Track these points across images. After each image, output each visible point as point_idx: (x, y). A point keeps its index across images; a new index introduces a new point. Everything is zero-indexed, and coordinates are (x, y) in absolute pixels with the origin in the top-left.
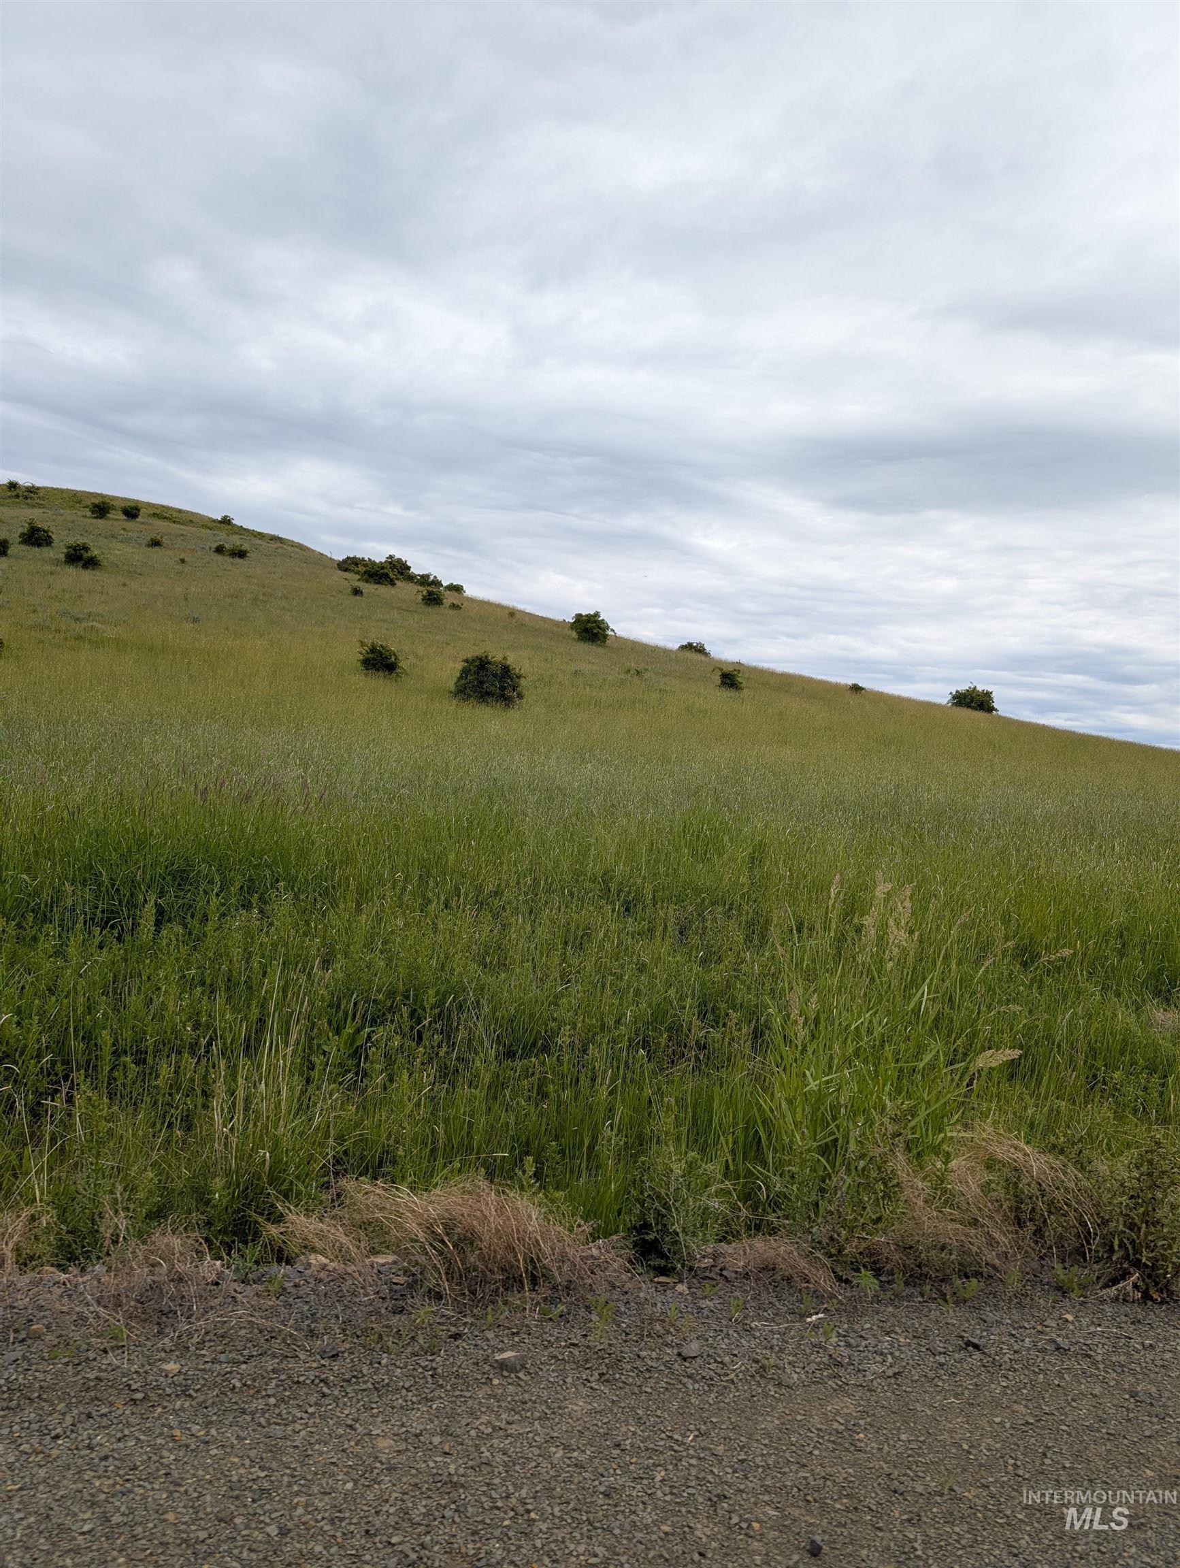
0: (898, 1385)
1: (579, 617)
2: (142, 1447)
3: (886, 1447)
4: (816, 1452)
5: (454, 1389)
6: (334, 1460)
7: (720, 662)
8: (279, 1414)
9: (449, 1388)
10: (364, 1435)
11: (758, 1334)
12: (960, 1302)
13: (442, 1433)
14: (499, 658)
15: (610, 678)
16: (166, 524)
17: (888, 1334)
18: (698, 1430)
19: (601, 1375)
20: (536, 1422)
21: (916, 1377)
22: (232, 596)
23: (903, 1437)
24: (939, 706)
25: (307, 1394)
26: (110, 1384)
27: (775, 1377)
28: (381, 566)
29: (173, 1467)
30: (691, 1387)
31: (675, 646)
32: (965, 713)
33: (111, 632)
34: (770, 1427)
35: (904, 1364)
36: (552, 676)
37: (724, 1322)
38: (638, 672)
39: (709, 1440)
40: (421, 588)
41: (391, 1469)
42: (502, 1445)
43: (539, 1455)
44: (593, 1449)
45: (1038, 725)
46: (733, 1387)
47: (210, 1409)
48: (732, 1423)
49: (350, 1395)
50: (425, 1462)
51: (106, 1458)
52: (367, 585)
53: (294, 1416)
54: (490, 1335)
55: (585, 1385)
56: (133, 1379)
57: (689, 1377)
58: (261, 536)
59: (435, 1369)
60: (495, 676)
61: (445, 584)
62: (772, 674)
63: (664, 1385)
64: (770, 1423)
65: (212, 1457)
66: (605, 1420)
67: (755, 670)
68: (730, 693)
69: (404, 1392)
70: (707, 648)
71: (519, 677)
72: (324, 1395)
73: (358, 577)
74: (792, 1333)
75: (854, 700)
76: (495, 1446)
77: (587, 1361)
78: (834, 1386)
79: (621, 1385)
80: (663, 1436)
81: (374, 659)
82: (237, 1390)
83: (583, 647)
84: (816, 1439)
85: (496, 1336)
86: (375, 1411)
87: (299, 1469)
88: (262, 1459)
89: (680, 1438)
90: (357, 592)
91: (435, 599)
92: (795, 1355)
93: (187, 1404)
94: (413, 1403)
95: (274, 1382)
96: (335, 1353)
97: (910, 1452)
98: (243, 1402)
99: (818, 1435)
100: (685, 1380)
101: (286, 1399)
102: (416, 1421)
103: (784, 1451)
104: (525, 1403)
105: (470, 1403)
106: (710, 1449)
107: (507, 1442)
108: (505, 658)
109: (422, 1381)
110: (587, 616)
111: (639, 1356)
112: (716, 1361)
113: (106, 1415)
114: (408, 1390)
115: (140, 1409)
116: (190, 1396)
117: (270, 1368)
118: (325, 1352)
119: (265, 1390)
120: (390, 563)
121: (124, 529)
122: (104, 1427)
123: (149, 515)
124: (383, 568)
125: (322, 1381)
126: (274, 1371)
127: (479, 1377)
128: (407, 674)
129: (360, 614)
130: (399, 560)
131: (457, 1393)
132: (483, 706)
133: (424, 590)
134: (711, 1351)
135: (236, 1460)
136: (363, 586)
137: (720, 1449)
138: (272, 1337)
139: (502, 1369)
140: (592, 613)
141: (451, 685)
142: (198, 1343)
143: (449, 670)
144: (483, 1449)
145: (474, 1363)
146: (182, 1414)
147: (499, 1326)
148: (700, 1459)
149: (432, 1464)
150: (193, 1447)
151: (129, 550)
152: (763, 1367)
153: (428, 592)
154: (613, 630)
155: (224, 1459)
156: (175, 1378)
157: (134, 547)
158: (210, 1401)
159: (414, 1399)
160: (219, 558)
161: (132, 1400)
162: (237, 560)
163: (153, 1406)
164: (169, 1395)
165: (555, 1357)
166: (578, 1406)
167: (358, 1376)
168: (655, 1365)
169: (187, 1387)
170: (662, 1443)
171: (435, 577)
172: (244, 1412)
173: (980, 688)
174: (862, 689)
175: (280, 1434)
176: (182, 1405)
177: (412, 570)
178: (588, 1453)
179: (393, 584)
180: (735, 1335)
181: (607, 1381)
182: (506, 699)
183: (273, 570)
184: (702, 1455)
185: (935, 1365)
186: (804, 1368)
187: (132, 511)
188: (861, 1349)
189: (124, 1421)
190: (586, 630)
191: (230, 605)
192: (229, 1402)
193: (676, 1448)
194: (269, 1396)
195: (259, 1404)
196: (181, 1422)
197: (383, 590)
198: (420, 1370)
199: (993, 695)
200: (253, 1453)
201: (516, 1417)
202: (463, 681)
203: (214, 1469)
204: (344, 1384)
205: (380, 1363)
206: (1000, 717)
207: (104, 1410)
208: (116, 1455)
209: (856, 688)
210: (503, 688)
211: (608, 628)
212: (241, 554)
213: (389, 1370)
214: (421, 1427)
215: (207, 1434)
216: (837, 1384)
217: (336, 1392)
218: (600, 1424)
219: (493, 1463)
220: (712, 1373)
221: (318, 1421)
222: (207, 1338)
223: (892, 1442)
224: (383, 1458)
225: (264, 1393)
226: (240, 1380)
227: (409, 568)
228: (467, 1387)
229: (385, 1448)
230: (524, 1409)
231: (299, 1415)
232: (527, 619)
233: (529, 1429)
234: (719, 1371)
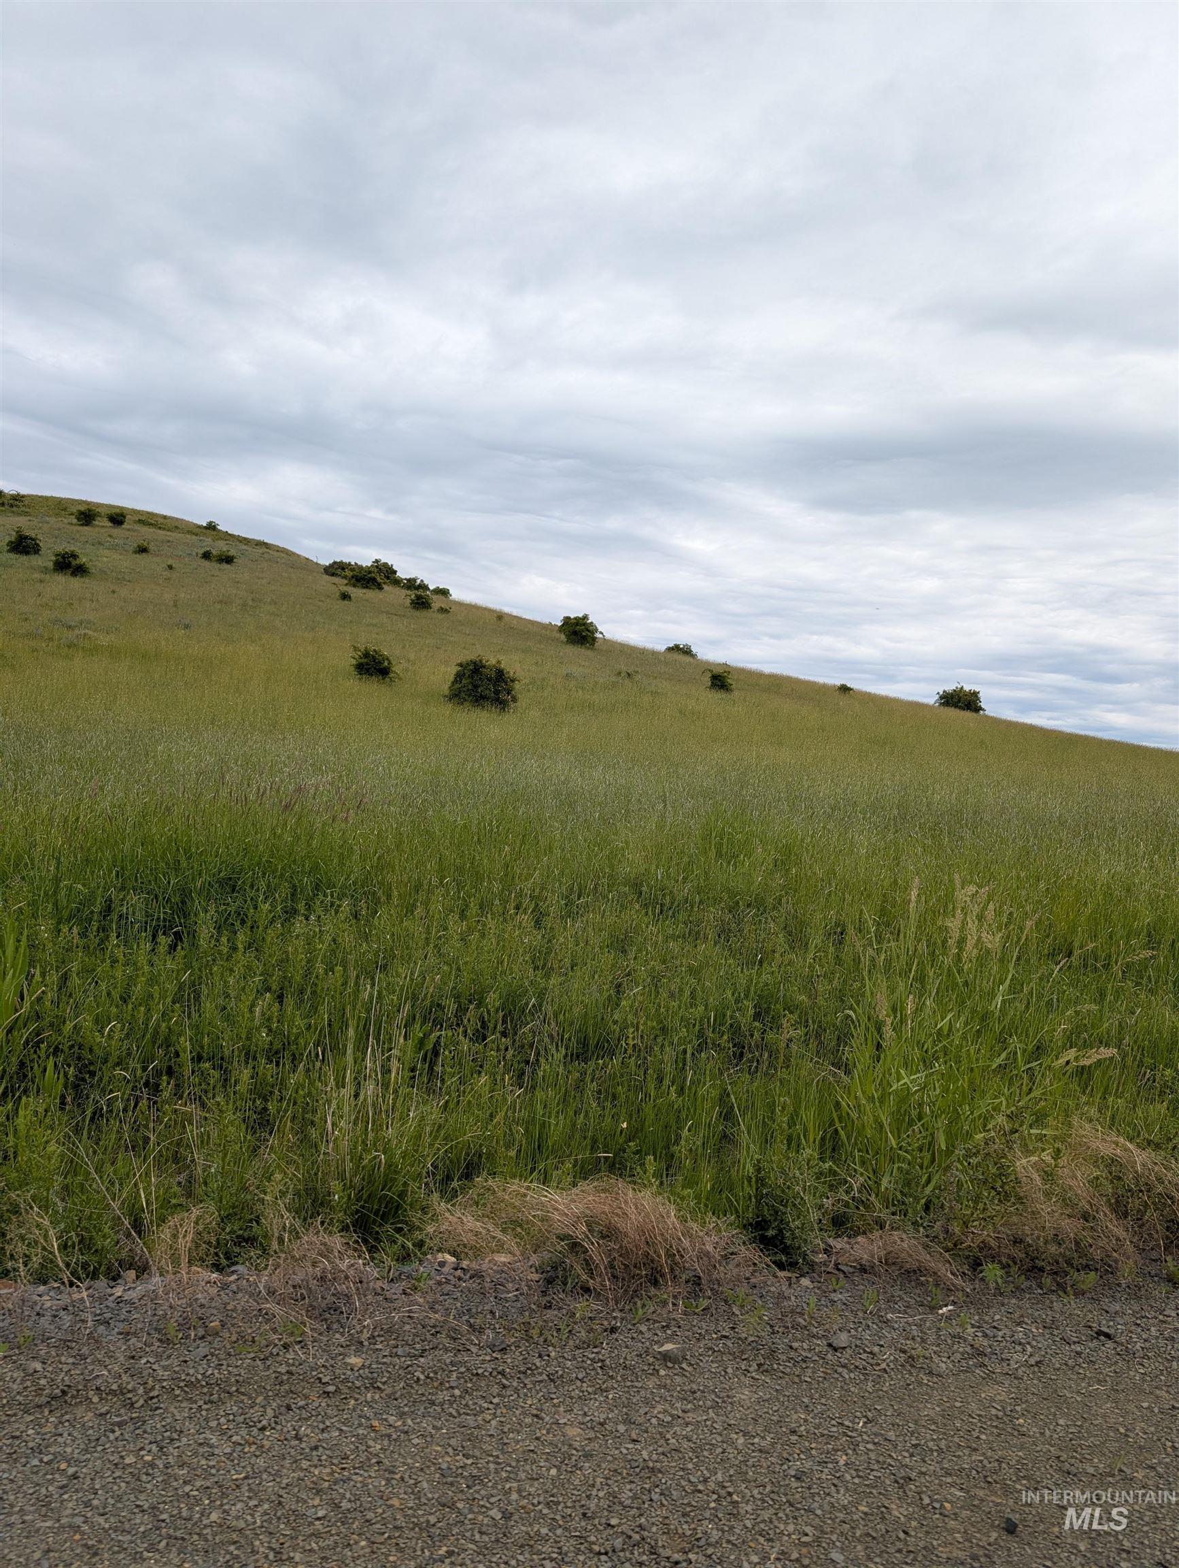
0: (1042, 1373)
1: (567, 620)
2: (346, 1437)
3: (1047, 1431)
4: (983, 1437)
5: (624, 1380)
6: (532, 1448)
7: (707, 663)
8: (466, 1405)
9: (619, 1378)
10: (553, 1423)
11: (896, 1326)
12: (1079, 1293)
13: (624, 1422)
14: (493, 661)
15: (601, 680)
16: (151, 530)
17: (1019, 1324)
18: (866, 1417)
19: (760, 1365)
20: (710, 1411)
21: (1058, 1366)
22: (221, 602)
23: (1061, 1422)
24: (926, 706)
25: (488, 1386)
26: (301, 1377)
27: (925, 1366)
28: (369, 570)
29: (382, 1456)
30: (847, 1377)
31: (661, 647)
32: (952, 712)
33: (104, 640)
34: (932, 1413)
35: (1043, 1353)
36: (543, 679)
37: (860, 1314)
38: (629, 675)
39: (878, 1426)
40: (409, 592)
41: (588, 1456)
42: (684, 1433)
43: (723, 1442)
44: (772, 1435)
45: (1026, 724)
46: (886, 1375)
47: (400, 1401)
48: (895, 1411)
49: (528, 1387)
50: (617, 1449)
51: (316, 1448)
52: (355, 590)
53: (480, 1406)
54: (643, 1328)
55: (745, 1375)
56: (322, 1373)
57: (842, 1366)
58: (246, 541)
59: (603, 1361)
60: (489, 680)
61: (431, 588)
62: (760, 675)
63: (822, 1375)
64: (931, 1410)
65: (415, 1446)
66: (775, 1408)
67: (742, 671)
68: (720, 695)
69: (579, 1383)
70: (694, 650)
71: (513, 681)
72: (504, 1387)
73: (346, 582)
74: (928, 1324)
75: (843, 701)
76: (679, 1433)
77: (742, 1352)
78: (982, 1374)
79: (781, 1375)
80: (833, 1422)
81: (367, 664)
82: (421, 1382)
83: (573, 651)
84: (979, 1425)
85: (649, 1329)
86: (555, 1401)
87: (501, 1456)
88: (463, 1447)
89: (850, 1425)
90: (345, 596)
91: (423, 603)
92: (939, 1345)
93: (377, 1397)
94: (589, 1393)
95: (455, 1375)
96: (504, 1346)
97: (1071, 1436)
98: (430, 1394)
99: (980, 1420)
100: (840, 1370)
101: (470, 1390)
102: (597, 1410)
103: (952, 1436)
104: (694, 1392)
105: (643, 1393)
106: (882, 1435)
107: (688, 1429)
108: (499, 662)
109: (593, 1373)
110: (575, 618)
111: (791, 1347)
112: (865, 1351)
113: (303, 1408)
114: (582, 1381)
115: (335, 1401)
116: (378, 1388)
117: (448, 1361)
118: (494, 1345)
119: (448, 1382)
120: (377, 567)
121: (110, 536)
122: (305, 1419)
123: (135, 522)
124: (370, 572)
125: (499, 1373)
126: (452, 1363)
127: (646, 1368)
128: (400, 679)
129: (349, 618)
130: (385, 564)
131: (629, 1384)
132: (478, 711)
133: (413, 594)
134: (858, 1343)
135: (439, 1448)
136: (351, 590)
137: (891, 1435)
138: (437, 1332)
139: (665, 1360)
140: (580, 616)
141: (445, 689)
142: (369, 1338)
143: (443, 674)
144: (668, 1436)
145: (637, 1355)
146: (375, 1406)
147: (648, 1320)
148: (875, 1444)
149: (625, 1451)
150: (394, 1436)
151: (116, 556)
152: (911, 1357)
153: (416, 596)
154: (601, 633)
155: (427, 1447)
156: (361, 1371)
157: (121, 554)
158: (399, 1393)
159: (590, 1390)
160: (206, 563)
161: (325, 1392)
162: (225, 566)
163: (346, 1398)
164: (358, 1388)
165: (711, 1348)
166: (744, 1395)
167: (530, 1370)
168: (809, 1356)
169: (374, 1380)
170: (834, 1429)
171: (422, 581)
172: (433, 1403)
173: (967, 688)
174: (850, 689)
175: (472, 1424)
176: (372, 1397)
177: (398, 574)
178: (769, 1439)
179: (381, 588)
180: (875, 1326)
181: (767, 1371)
182: (500, 703)
183: (261, 575)
184: (876, 1440)
185: (1073, 1354)
186: (949, 1358)
187: (117, 518)
188: (1000, 1339)
189: (323, 1413)
190: (575, 633)
191: (220, 611)
192: (417, 1394)
193: (850, 1434)
194: (452, 1388)
195: (443, 1396)
196: (376, 1414)
197: (371, 594)
198: (589, 1362)
199: (980, 695)
200: (453, 1442)
201: (689, 1406)
202: (458, 686)
203: (421, 1457)
204: (522, 1376)
205: (549, 1356)
206: (987, 716)
207: (302, 1403)
208: (325, 1445)
209: (844, 689)
210: (497, 692)
211: (596, 630)
212: (229, 560)
213: (559, 1363)
214: (603, 1416)
215: (404, 1424)
216: (984, 1373)
217: (515, 1384)
218: (771, 1412)
219: (682, 1449)
220: (864, 1363)
221: (504, 1411)
222: (376, 1334)
223: (1052, 1427)
224: (576, 1445)
225: (447, 1385)
226: (423, 1373)
227: (395, 572)
228: (637, 1378)
229: (574, 1436)
230: (695, 1399)
231: (486, 1405)
232: (515, 622)
233: (705, 1418)
234: (871, 1361)
